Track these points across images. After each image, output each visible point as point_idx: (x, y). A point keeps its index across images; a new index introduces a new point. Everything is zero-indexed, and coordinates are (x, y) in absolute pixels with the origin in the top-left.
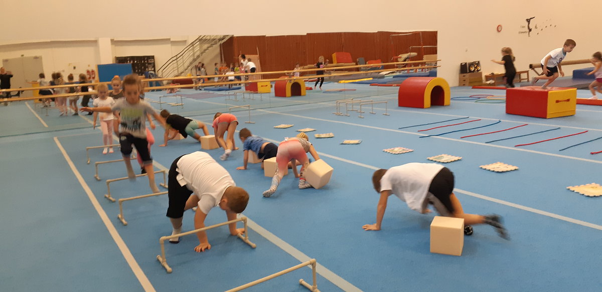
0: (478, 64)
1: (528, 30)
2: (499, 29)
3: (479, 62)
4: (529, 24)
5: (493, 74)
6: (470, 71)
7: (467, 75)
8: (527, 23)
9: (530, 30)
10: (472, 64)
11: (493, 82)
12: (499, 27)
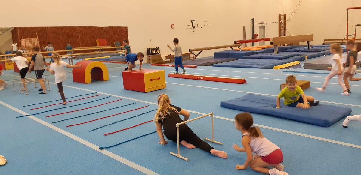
0: (158, 49)
1: (192, 28)
2: (172, 26)
3: (158, 47)
4: (193, 23)
5: (170, 55)
6: (152, 54)
7: (151, 56)
8: (192, 23)
9: (194, 27)
10: (154, 49)
11: (169, 60)
12: (173, 25)
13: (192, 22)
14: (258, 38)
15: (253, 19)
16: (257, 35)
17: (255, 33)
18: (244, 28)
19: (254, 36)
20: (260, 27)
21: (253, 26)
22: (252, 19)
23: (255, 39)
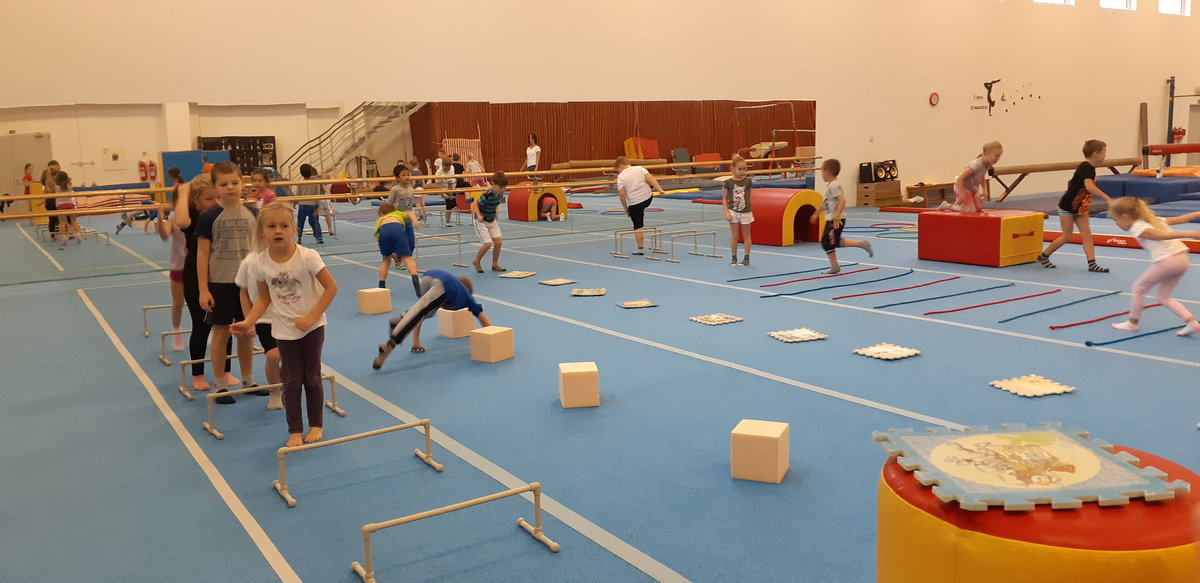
0: (893, 165)
1: (988, 104)
2: (933, 100)
3: (894, 161)
4: (989, 92)
5: (922, 184)
6: (878, 179)
7: (872, 186)
8: (987, 91)
9: (992, 104)
10: (881, 166)
11: (922, 199)
12: (934, 97)
13: (988, 86)
14: (1185, 141)
15: (1172, 82)
16: (1183, 132)
17: (1175, 125)
18: (1144, 107)
19: (1173, 134)
20: (1191, 106)
21: (1172, 103)
22: (1168, 82)
23: (1176, 143)
